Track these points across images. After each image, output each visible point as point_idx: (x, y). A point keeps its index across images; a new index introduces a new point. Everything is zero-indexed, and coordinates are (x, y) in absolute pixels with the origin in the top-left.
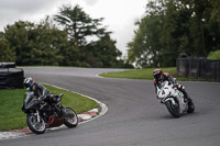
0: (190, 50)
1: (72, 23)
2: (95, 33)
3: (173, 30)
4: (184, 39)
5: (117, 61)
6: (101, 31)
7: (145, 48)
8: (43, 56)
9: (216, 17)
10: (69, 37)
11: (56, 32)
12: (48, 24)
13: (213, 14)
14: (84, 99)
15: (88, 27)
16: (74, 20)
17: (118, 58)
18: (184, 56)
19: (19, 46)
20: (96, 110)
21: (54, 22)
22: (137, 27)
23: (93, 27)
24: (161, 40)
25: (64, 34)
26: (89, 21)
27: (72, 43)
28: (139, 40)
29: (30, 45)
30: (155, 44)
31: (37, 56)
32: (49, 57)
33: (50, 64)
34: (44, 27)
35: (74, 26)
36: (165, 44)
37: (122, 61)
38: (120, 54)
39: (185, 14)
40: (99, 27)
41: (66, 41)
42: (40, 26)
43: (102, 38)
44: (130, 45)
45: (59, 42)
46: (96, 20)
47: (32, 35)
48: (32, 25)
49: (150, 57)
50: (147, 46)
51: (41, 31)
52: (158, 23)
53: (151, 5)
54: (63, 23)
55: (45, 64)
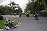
0: (38, 10)
1: (12, 5)
2: (17, 7)
3: (34, 6)
4: (36, 8)
5: (22, 13)
6: (19, 7)
7: (28, 10)
8: (6, 13)
9: (43, 3)
10: (12, 8)
11: (9, 7)
12: (7, 6)
13: (42, 2)
14: (16, 22)
15: (16, 6)
16: (13, 5)
17: (22, 12)
18: (36, 11)
19: (1, 11)
20: (18, 24)
21: (8, 5)
22: (26, 6)
23: (17, 6)
24: (31, 8)
25: (11, 8)
26: (16, 5)
27: (12, 9)
28: (27, 8)
29: (3, 10)
30: (30, 9)
31: (5, 13)
32: (8, 13)
33: (8, 14)
34: (6, 6)
35: (13, 6)
36: (32, 9)
37: (23, 13)
38: (23, 11)
39: (36, 2)
40: (18, 6)
41: (11, 9)
42: (5, 6)
43: (19, 8)
44: (25, 9)
45: (10, 9)
46: (17, 5)
47: (4, 8)
48: (4, 6)
49: (29, 12)
50: (28, 9)
51: (6, 7)
52: (31, 5)
53: (29, 1)
54: (10, 5)
55: (7, 14)
